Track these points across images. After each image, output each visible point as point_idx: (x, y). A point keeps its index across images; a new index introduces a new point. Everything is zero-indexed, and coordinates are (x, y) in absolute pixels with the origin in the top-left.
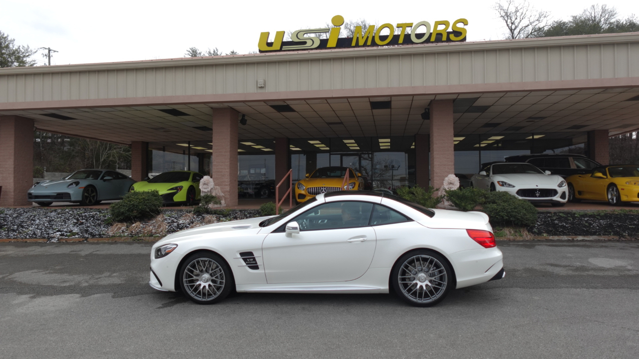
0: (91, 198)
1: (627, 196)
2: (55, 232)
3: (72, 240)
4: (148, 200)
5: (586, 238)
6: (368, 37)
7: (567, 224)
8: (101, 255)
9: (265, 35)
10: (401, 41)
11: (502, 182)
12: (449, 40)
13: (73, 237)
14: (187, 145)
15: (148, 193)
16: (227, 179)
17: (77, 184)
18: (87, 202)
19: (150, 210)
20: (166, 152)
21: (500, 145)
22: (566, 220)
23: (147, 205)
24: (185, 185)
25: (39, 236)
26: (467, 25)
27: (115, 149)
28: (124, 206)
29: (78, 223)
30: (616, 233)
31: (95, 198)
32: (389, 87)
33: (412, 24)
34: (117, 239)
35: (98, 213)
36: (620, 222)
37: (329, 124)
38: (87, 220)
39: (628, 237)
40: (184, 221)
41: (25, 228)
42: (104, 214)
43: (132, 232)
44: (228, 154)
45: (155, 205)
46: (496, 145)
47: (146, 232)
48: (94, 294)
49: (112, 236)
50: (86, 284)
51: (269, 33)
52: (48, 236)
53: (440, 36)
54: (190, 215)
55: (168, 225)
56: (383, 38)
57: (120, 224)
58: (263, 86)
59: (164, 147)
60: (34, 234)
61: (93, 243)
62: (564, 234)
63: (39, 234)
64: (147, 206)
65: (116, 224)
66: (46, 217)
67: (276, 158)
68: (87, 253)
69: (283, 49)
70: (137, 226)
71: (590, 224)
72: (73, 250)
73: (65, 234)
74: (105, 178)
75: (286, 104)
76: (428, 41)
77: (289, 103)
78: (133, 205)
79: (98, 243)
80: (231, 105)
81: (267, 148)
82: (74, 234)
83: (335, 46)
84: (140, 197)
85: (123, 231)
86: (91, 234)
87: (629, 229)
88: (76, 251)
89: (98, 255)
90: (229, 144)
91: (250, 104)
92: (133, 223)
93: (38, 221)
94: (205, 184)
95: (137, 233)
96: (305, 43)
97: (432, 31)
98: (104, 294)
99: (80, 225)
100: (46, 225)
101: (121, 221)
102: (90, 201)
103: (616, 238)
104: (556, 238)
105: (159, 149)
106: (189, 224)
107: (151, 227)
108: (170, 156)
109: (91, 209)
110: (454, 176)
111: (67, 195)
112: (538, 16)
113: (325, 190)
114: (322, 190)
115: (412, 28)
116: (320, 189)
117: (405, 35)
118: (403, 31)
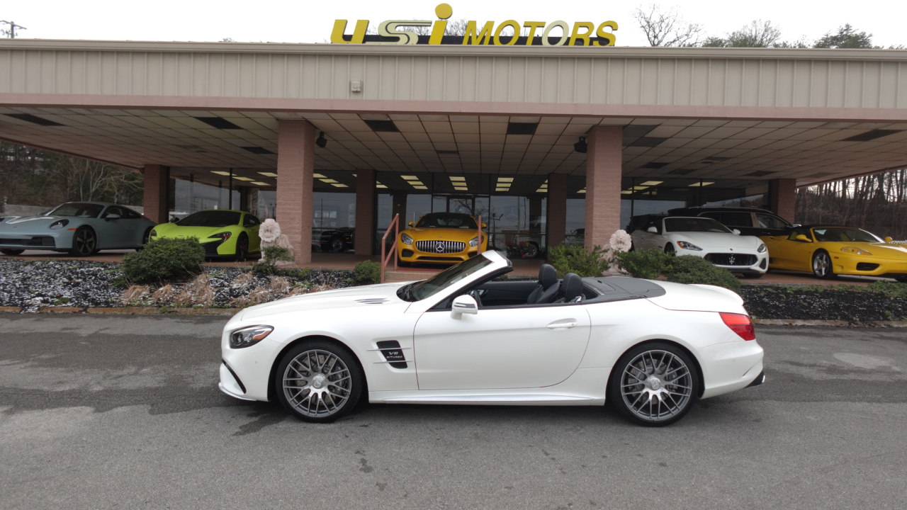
0: (87, 245)
1: (842, 267)
2: (34, 297)
3: (62, 310)
4: (184, 252)
5: (807, 323)
6: (484, 37)
7: (780, 303)
8: (114, 336)
9: (341, 24)
10: (529, 44)
11: (685, 243)
13: (64, 305)
14: (228, 174)
15: (183, 240)
16: (298, 224)
17: (65, 223)
18: (81, 250)
19: (186, 266)
20: (194, 183)
21: (654, 193)
22: (778, 298)
23: (183, 258)
24: (235, 230)
25: (7, 303)
26: (616, 30)
27: (112, 175)
28: (146, 260)
29: (70, 284)
30: (844, 318)
31: (93, 246)
33: (545, 23)
34: (135, 310)
35: (103, 269)
36: (847, 303)
37: (439, 152)
38: (84, 280)
39: (860, 323)
40: (240, 285)
42: (112, 271)
43: (159, 300)
44: (301, 187)
45: (194, 260)
47: (181, 300)
48: (117, 406)
49: (127, 305)
50: (98, 388)
51: (347, 22)
52: (22, 303)
53: (580, 42)
54: (248, 275)
55: (216, 290)
56: (505, 40)
57: (138, 286)
58: (359, 90)
59: (192, 175)
61: (97, 316)
62: (778, 317)
63: (7, 300)
64: (182, 260)
65: (134, 286)
66: (18, 273)
67: (357, 197)
68: (91, 332)
70: (167, 290)
71: (810, 304)
72: (65, 326)
73: (50, 300)
74: (108, 216)
75: (389, 119)
77: (393, 117)
78: (161, 259)
79: (104, 316)
80: (307, 116)
81: (340, 183)
82: (65, 301)
84: (172, 248)
85: (144, 298)
86: (93, 301)
87: (859, 311)
88: (71, 329)
89: (109, 336)
90: (302, 173)
91: (334, 115)
92: (161, 286)
94: (267, 230)
95: (168, 301)
96: (397, 39)
97: (570, 36)
98: (135, 407)
99: (74, 286)
101: (141, 283)
102: (85, 250)
103: (845, 323)
104: (768, 322)
105: (184, 178)
106: (248, 290)
107: (189, 293)
108: (199, 188)
109: (90, 262)
110: (625, 232)
111: (50, 240)
112: (687, 29)
113: (442, 245)
114: (438, 246)
115: (545, 28)
116: (435, 243)
117: (535, 38)
118: (532, 32)
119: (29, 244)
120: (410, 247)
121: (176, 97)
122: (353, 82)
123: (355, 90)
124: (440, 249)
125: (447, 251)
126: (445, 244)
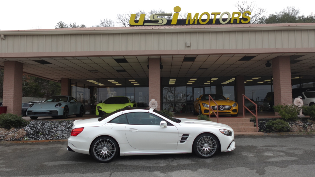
6: (195, 20)
9: (133, 16)
10: (214, 22)
12: (241, 23)
17: (60, 105)
18: (65, 116)
26: (250, 15)
32: (263, 48)
33: (220, 13)
41: (54, 133)
44: (159, 86)
46: (270, 82)
53: (235, 20)
56: (204, 20)
60: (63, 136)
69: (145, 25)
74: (71, 101)
75: (195, 57)
76: (229, 23)
83: (176, 24)
90: (159, 80)
93: (60, 128)
94: (154, 104)
96: (158, 21)
97: (231, 18)
100: (67, 130)
111: (56, 112)
112: (259, 11)
113: (223, 107)
114: (221, 108)
115: (220, 15)
116: (220, 107)
117: (216, 19)
118: (215, 16)
119: (48, 114)
120: (208, 109)
121: (114, 51)
122: (187, 43)
123: (188, 46)
124: (222, 109)
125: (225, 109)
126: (224, 106)
